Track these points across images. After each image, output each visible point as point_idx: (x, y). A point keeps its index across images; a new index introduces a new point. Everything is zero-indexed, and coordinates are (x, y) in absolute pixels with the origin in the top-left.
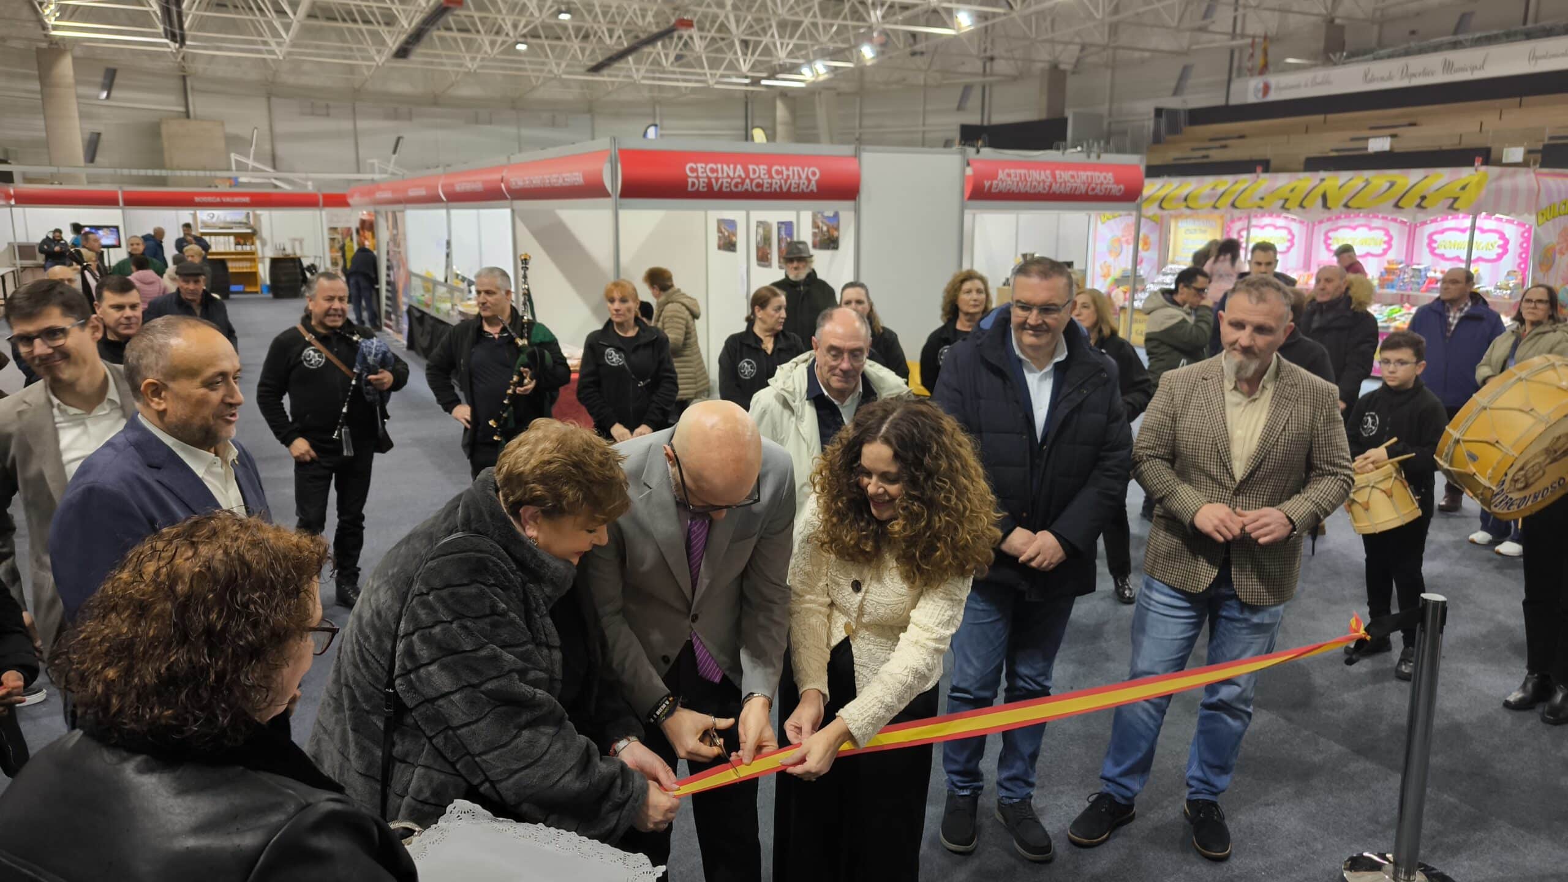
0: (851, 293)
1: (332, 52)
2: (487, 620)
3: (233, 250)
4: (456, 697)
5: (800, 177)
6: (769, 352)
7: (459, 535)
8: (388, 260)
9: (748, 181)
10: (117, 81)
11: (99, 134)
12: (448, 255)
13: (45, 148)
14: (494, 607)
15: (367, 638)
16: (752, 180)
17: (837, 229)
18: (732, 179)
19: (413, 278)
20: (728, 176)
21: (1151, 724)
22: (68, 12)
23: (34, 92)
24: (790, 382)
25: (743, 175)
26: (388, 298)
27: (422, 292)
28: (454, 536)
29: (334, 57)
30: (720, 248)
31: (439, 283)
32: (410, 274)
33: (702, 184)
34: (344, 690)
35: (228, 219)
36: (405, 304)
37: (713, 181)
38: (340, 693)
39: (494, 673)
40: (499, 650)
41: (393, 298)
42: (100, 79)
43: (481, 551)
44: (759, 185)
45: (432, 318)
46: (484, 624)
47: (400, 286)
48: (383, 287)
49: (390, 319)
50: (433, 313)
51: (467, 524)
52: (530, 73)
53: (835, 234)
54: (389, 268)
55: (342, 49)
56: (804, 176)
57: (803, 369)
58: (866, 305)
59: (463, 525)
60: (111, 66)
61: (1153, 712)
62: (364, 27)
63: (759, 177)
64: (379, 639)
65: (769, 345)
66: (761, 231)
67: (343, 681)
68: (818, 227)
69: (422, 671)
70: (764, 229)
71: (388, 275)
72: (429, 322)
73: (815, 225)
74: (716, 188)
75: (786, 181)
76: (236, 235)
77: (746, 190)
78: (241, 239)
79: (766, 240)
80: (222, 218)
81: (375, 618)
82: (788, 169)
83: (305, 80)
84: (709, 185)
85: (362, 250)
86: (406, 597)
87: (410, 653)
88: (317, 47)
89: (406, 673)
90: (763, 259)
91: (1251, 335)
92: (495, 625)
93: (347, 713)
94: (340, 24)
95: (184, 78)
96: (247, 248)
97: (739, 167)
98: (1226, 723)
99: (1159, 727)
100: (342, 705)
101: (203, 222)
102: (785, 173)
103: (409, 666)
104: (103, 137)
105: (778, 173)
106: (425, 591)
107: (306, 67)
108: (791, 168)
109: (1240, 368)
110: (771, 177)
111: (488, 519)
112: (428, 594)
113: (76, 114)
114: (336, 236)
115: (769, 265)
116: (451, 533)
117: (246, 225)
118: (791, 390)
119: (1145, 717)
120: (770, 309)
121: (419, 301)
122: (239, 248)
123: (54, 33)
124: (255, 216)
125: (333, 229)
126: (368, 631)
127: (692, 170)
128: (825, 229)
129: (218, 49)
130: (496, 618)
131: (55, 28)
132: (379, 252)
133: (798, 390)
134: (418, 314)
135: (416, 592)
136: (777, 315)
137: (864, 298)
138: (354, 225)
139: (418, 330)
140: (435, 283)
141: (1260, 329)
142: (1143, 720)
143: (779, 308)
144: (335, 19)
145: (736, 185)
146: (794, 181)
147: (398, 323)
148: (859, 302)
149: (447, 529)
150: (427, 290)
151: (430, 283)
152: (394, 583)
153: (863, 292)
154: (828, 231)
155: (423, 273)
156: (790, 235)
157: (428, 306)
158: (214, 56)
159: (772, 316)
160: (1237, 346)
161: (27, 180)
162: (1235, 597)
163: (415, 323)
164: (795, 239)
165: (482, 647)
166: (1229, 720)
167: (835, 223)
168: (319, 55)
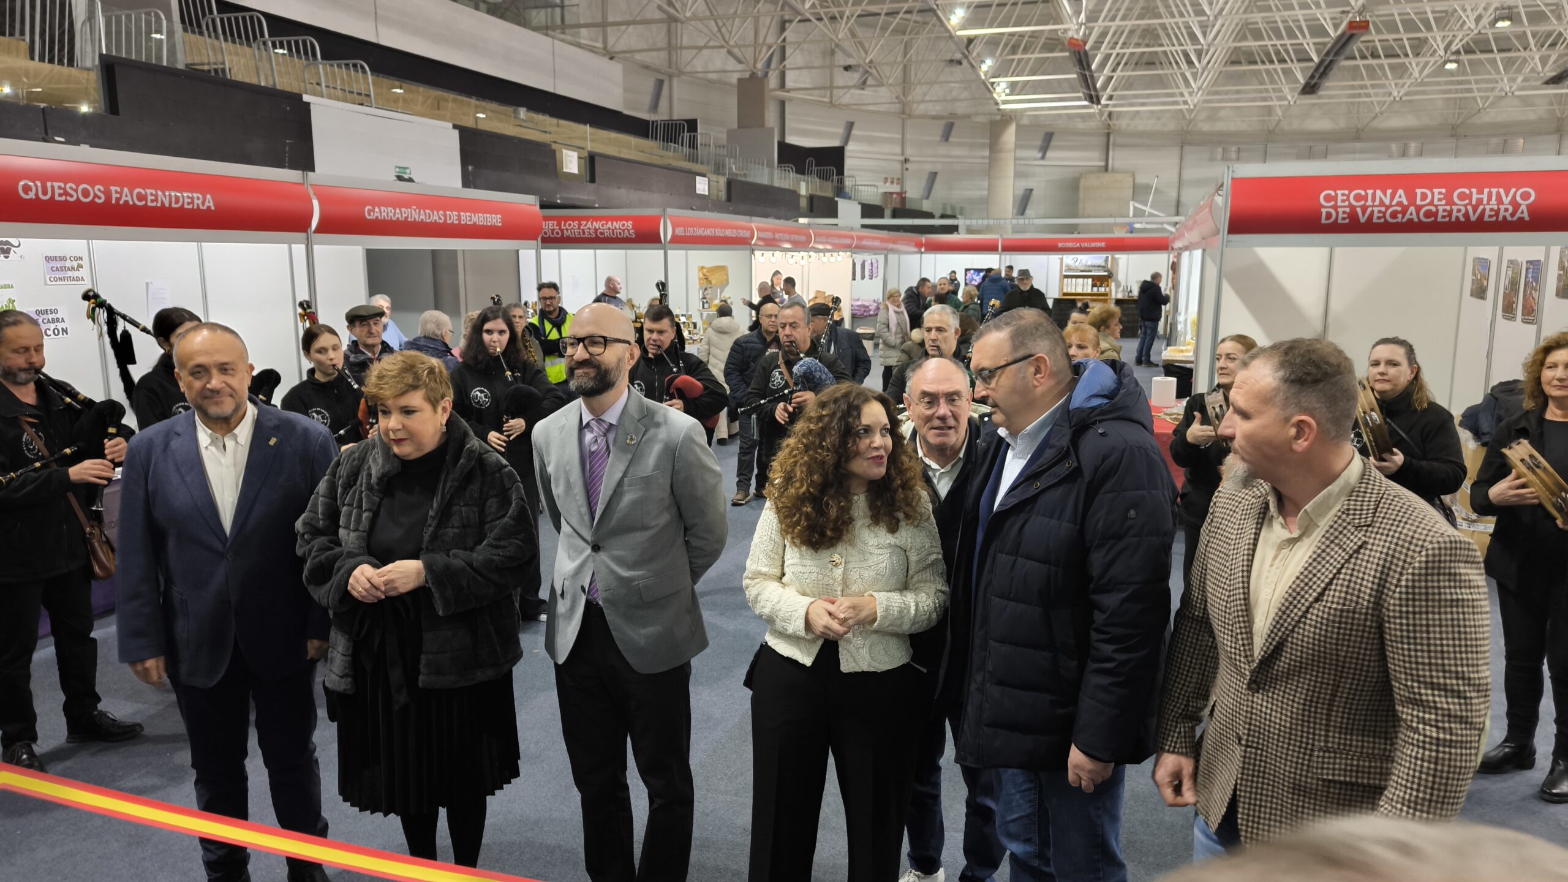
1: (1252, 95)
3: (1089, 291)
5: (1500, 201)
9: (1412, 209)
10: (1053, 143)
11: (1031, 190)
13: (985, 204)
16: (1418, 209)
18: (1387, 208)
20: (1382, 203)
22: (1017, 90)
23: (983, 157)
25: (1405, 203)
29: (1254, 100)
30: (1472, 294)
33: (1341, 215)
35: (1089, 263)
37: (1359, 210)
42: (1039, 143)
44: (1428, 214)
52: (1476, 94)
55: (1261, 91)
56: (1506, 200)
60: (1050, 130)
62: (1278, 66)
63: (1431, 203)
66: (1510, 272)
68: (1564, 268)
70: (1514, 270)
73: (1561, 265)
74: (1363, 220)
75: (1475, 209)
76: (1094, 278)
77: (1410, 221)
78: (1098, 281)
79: (1515, 285)
80: (1084, 262)
82: (1480, 192)
83: (1220, 126)
84: (1353, 215)
88: (1238, 92)
90: (1508, 309)
94: (1260, 67)
95: (1108, 135)
96: (1102, 290)
97: (1401, 192)
101: (1067, 266)
102: (1475, 196)
104: (1034, 193)
105: (1462, 196)
107: (1222, 113)
108: (1486, 190)
110: (1451, 202)
113: (1012, 174)
115: (1513, 319)
117: (1104, 268)
122: (1095, 289)
123: (1002, 107)
124: (1113, 258)
127: (1328, 198)
129: (1143, 104)
131: (1005, 102)
144: (1255, 63)
145: (1394, 215)
146: (1489, 208)
156: (1537, 279)
158: (1137, 112)
161: (970, 231)
168: (1238, 100)
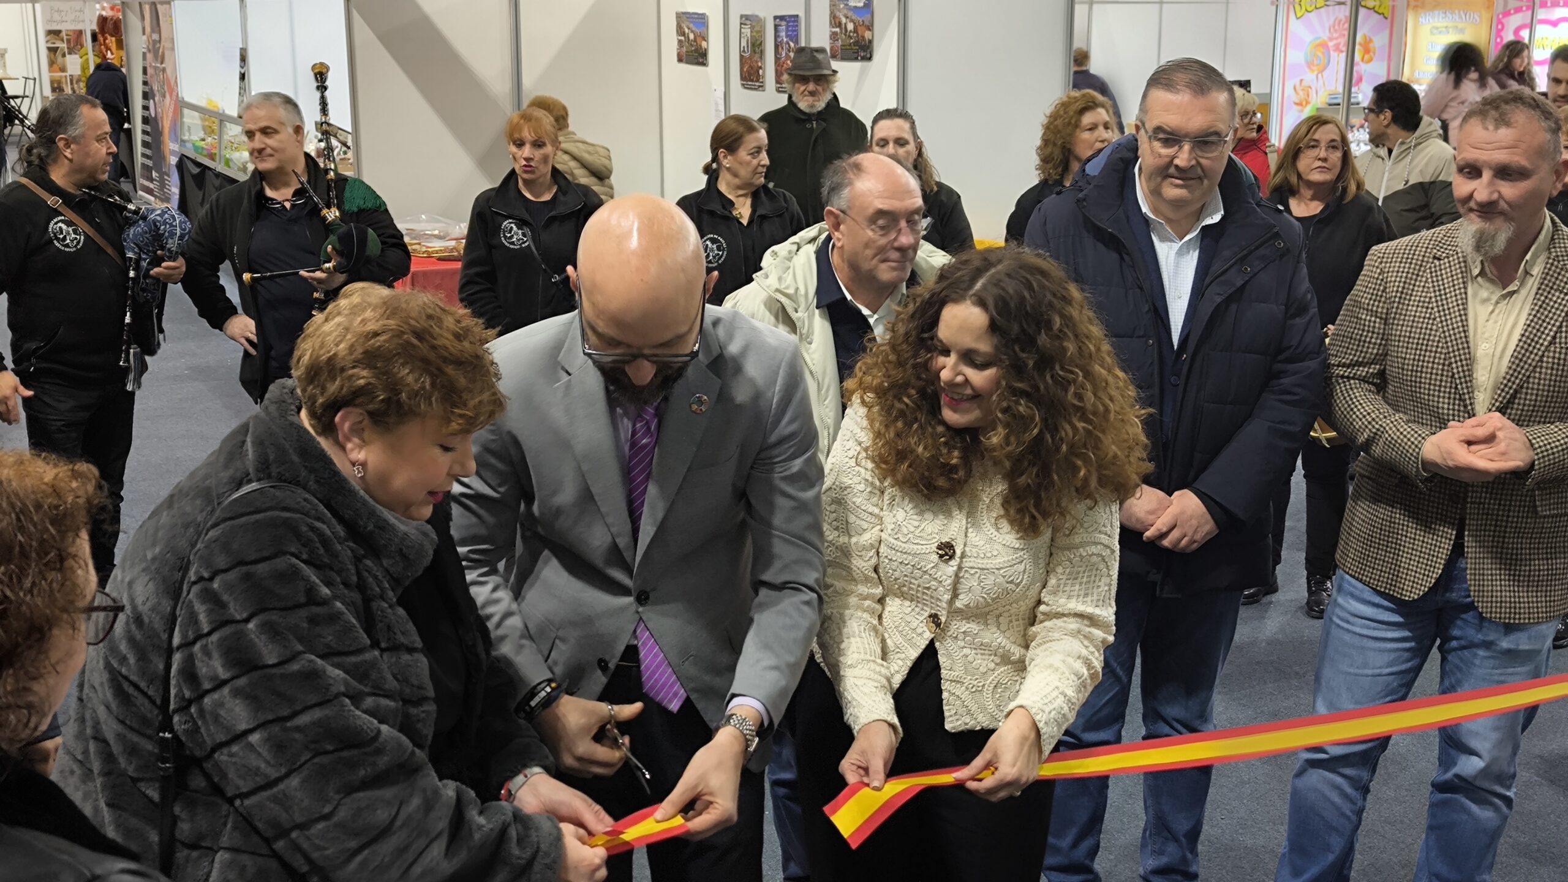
0: (888, 128)
2: (303, 613)
4: (255, 738)
6: (745, 222)
7: (254, 486)
8: (145, 83)
12: (243, 77)
14: (311, 591)
15: (123, 660)
17: (870, 27)
19: (186, 111)
21: (1347, 808)
24: (789, 279)
26: (145, 144)
27: (202, 135)
28: (246, 489)
30: (680, 60)
31: (231, 119)
32: (181, 105)
34: (92, 746)
36: (173, 153)
38: (86, 752)
39: (313, 699)
40: (319, 661)
41: (154, 143)
43: (286, 509)
45: (219, 175)
46: (299, 618)
47: (166, 125)
48: (138, 126)
49: (151, 180)
50: (220, 168)
51: (264, 470)
53: (868, 35)
54: (146, 96)
57: (809, 252)
58: (911, 147)
59: (258, 470)
61: (1349, 790)
64: (143, 657)
65: (744, 210)
66: (747, 31)
67: (89, 731)
68: (839, 25)
69: (207, 700)
70: (752, 28)
71: (146, 108)
72: (211, 181)
73: (835, 22)
79: (756, 46)
81: (133, 627)
85: (104, 67)
86: (181, 588)
87: (190, 674)
89: (184, 708)
90: (751, 76)
91: (1491, 183)
92: (313, 621)
93: (99, 781)
98: (1468, 812)
99: (1360, 813)
100: (91, 771)
103: (187, 694)
106: (206, 575)
109: (1481, 242)
111: (295, 458)
112: (211, 579)
114: (58, 44)
115: (761, 87)
116: (239, 485)
118: (791, 291)
119: (1337, 799)
120: (743, 154)
121: (196, 149)
125: (54, 33)
126: (123, 647)
128: (850, 27)
130: (315, 610)
132: (129, 70)
133: (802, 291)
134: (195, 170)
135: (193, 579)
136: (755, 162)
137: (908, 136)
138: (90, 25)
139: (195, 195)
140: (223, 119)
141: (1504, 172)
142: (1333, 803)
143: (759, 150)
147: (163, 185)
148: (900, 142)
149: (232, 479)
150: (209, 130)
151: (215, 119)
152: (157, 571)
153: (906, 125)
154: (855, 31)
155: (202, 103)
156: (795, 38)
157: (212, 157)
159: (748, 163)
160: (1472, 204)
162: (1471, 607)
163: (190, 183)
164: (803, 44)
165: (294, 657)
166: (1474, 808)
167: (867, 18)
